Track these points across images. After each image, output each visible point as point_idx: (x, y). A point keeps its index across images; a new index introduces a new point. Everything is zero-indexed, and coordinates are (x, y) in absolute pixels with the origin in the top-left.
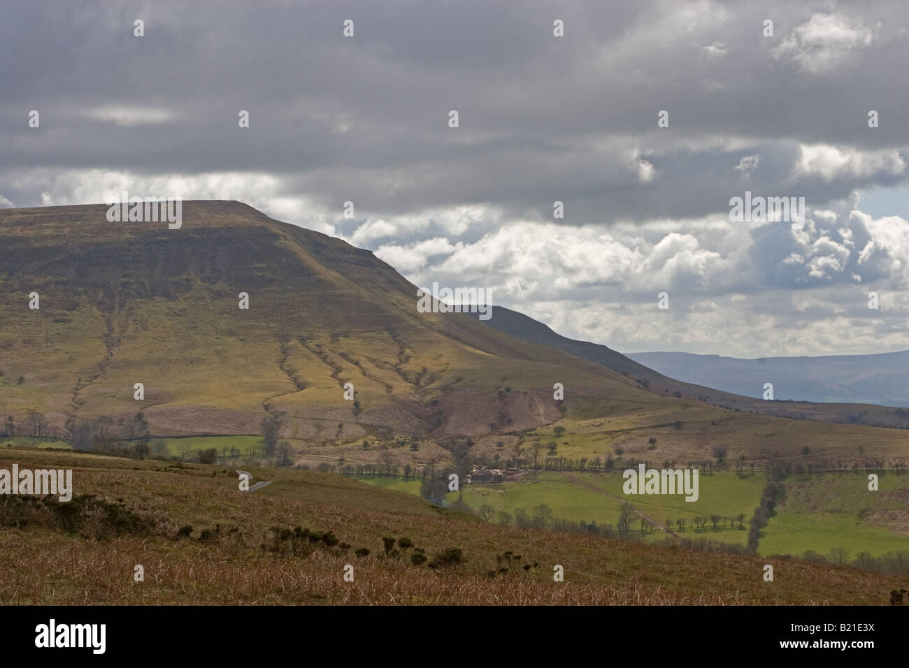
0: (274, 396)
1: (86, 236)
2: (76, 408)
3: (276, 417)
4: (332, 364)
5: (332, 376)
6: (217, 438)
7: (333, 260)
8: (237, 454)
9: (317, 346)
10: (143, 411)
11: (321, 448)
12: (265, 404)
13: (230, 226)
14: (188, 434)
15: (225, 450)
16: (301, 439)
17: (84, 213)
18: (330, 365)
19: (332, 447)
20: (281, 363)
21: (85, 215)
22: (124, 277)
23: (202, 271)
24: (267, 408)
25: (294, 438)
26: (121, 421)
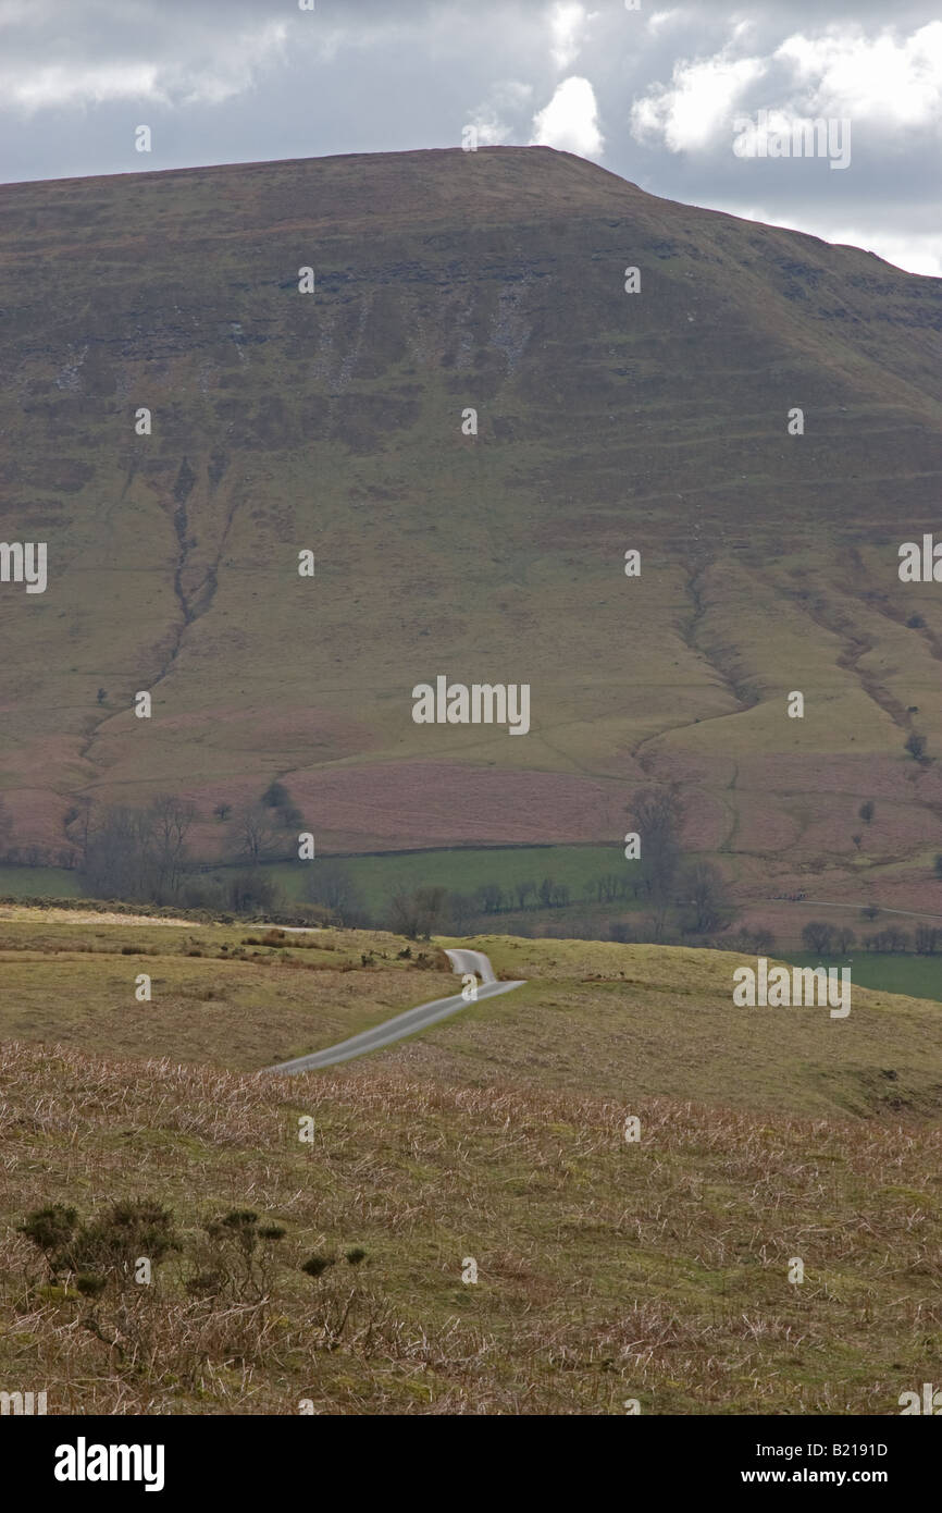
0: (667, 728)
1: (107, 269)
2: (93, 776)
3: (675, 787)
4: (841, 626)
5: (842, 663)
6: (502, 852)
7: (841, 313)
8: (560, 900)
9: (798, 573)
10: (281, 781)
11: (809, 878)
12: (642, 751)
13: (529, 223)
14: (417, 844)
15: (523, 892)
16: (751, 854)
17: (102, 201)
18: (834, 629)
19: (841, 874)
20: (688, 631)
21: (103, 207)
22: (223, 385)
23: (449, 361)
24: (646, 765)
25: (726, 850)
26: (222, 812)
